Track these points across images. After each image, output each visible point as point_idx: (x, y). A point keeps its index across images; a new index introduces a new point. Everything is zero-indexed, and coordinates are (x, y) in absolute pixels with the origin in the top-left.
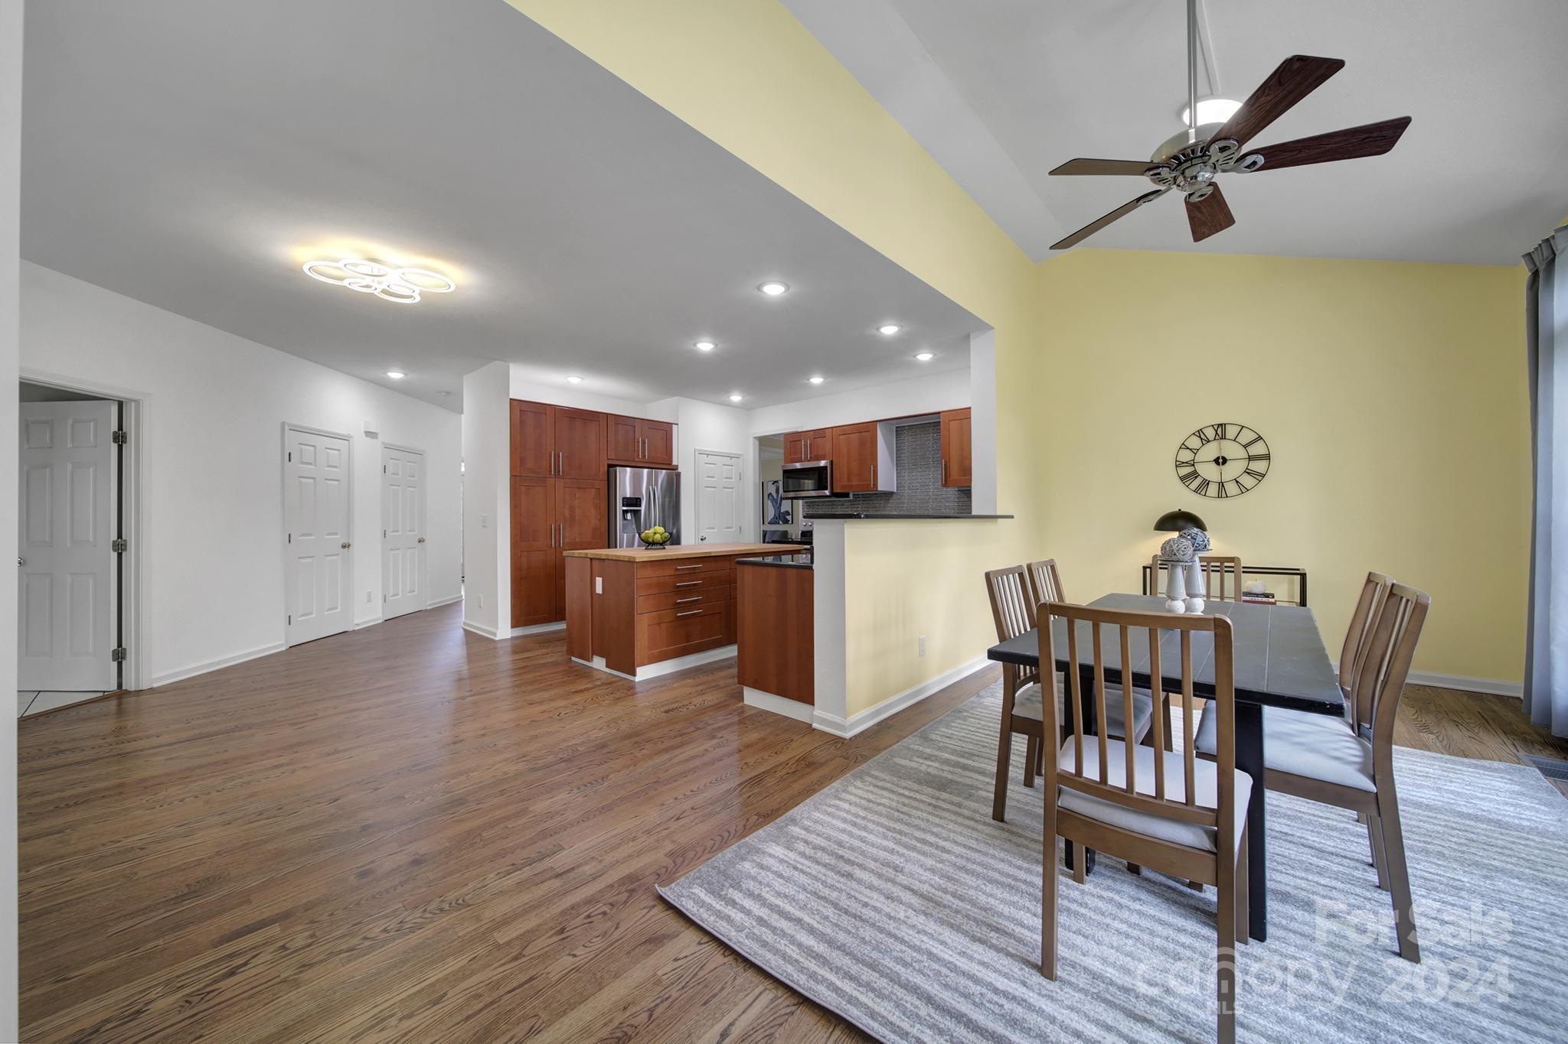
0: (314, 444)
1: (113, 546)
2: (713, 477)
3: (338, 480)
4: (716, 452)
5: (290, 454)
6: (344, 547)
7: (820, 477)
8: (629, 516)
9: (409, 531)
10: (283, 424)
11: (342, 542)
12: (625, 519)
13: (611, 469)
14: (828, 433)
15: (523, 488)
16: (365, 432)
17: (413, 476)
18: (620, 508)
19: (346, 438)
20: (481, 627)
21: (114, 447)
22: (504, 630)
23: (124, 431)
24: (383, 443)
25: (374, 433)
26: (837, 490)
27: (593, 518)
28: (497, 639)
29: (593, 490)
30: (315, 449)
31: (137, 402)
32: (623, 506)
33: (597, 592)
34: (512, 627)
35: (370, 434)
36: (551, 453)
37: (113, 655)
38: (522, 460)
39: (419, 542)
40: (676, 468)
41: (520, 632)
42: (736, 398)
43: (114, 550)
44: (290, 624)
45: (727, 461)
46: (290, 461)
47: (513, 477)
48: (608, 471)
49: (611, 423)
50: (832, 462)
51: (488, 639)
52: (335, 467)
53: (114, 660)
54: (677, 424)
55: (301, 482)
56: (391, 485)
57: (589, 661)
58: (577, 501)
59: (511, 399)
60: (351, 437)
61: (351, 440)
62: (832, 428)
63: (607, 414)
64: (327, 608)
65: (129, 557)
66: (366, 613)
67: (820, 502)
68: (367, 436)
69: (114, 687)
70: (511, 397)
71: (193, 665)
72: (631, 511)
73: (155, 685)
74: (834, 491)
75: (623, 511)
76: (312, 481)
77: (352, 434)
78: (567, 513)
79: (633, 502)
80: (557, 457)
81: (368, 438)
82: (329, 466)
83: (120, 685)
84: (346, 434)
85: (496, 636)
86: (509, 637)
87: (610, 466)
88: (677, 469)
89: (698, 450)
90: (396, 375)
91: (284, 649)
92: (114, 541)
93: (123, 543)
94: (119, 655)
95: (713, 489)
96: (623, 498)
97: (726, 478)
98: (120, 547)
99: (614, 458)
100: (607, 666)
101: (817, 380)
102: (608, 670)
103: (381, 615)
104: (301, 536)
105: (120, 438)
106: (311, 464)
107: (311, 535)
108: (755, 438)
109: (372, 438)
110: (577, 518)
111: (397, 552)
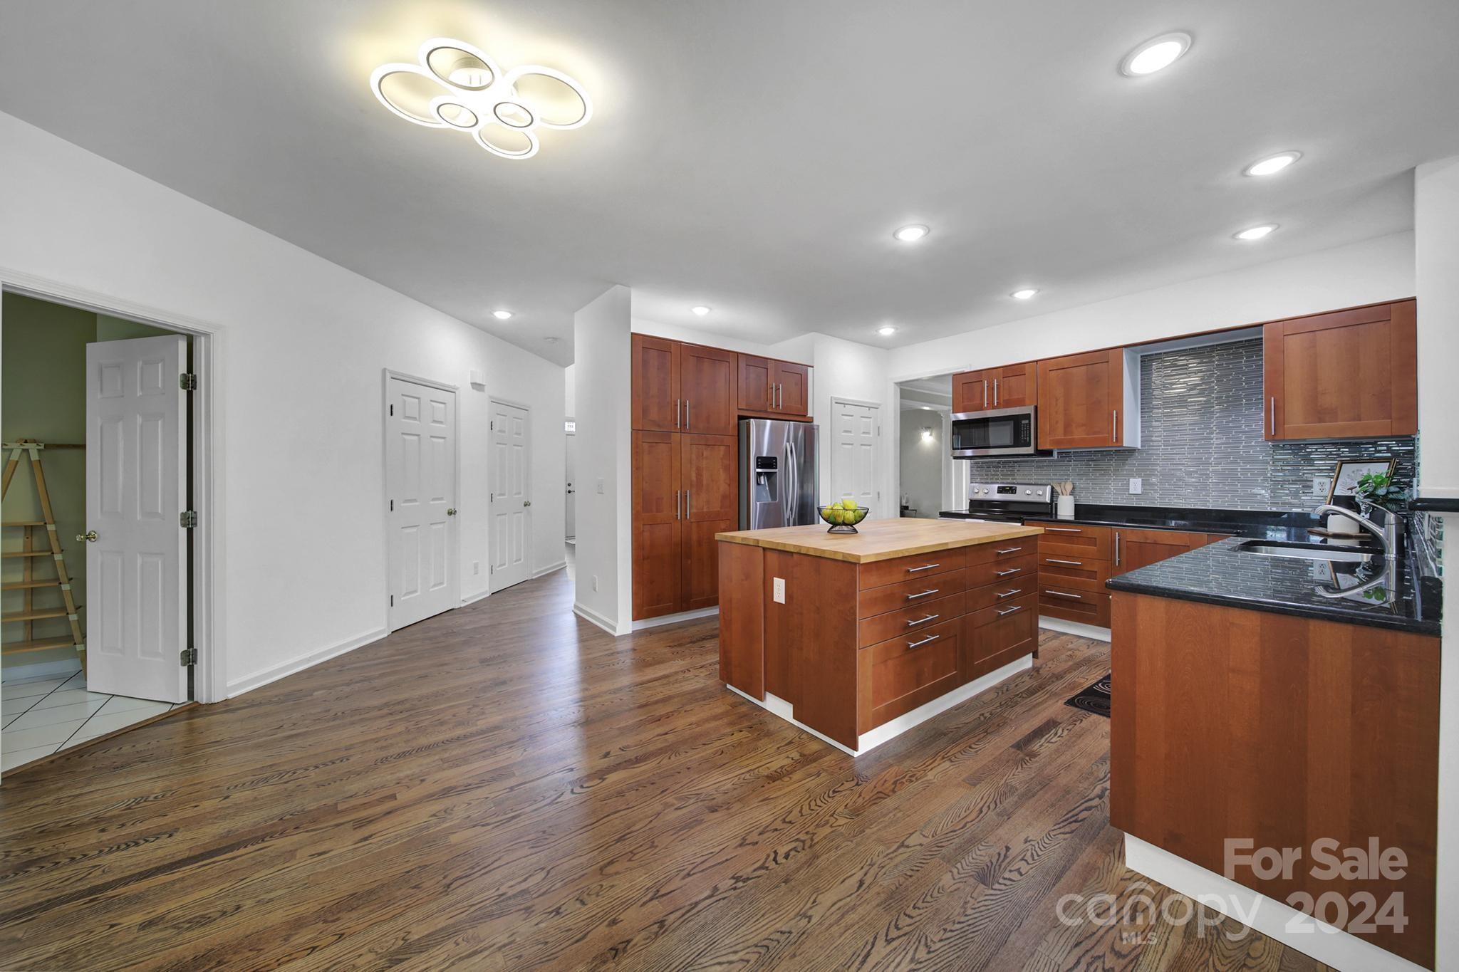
0: (418, 396)
1: (181, 520)
2: (850, 432)
3: (444, 438)
4: (853, 401)
5: (392, 407)
6: (450, 513)
7: (1019, 428)
8: (763, 480)
9: (516, 494)
10: (384, 371)
11: (448, 508)
12: (758, 484)
13: (741, 422)
14: (1028, 369)
15: (646, 446)
16: (472, 383)
17: (519, 434)
18: (754, 470)
19: (451, 391)
20: (599, 617)
21: (183, 394)
22: (624, 624)
23: (194, 373)
24: (490, 397)
25: (480, 385)
26: (1044, 446)
27: (721, 482)
28: (616, 635)
29: (722, 448)
30: (420, 402)
31: (207, 335)
32: (757, 468)
33: (776, 599)
34: (634, 620)
35: (477, 386)
36: (676, 402)
37: (182, 659)
38: (645, 411)
39: (525, 505)
40: (811, 420)
41: (641, 625)
42: (887, 331)
43: (183, 525)
44: (392, 605)
45: (865, 411)
46: (392, 414)
47: (635, 431)
48: (738, 423)
49: (742, 364)
50: (1036, 408)
51: (605, 632)
52: (441, 422)
53: (183, 665)
54: (813, 367)
55: (405, 440)
56: (498, 444)
57: (761, 700)
58: (705, 462)
59: (632, 333)
60: (457, 389)
61: (457, 392)
62: (1037, 361)
63: (737, 353)
64: (433, 584)
65: (200, 532)
66: (473, 589)
67: (1015, 462)
68: (473, 388)
69: (183, 698)
70: (632, 331)
71: (276, 666)
72: (765, 473)
73: (231, 696)
74: (1039, 449)
75: (758, 473)
76: (416, 438)
77: (458, 386)
78: (694, 477)
79: (767, 463)
80: (683, 406)
81: (475, 391)
82: (435, 421)
83: (191, 694)
84: (453, 385)
85: (615, 631)
86: (629, 631)
87: (740, 418)
88: (812, 422)
89: (835, 399)
90: (502, 315)
91: (386, 635)
92: (182, 513)
93: (194, 515)
94: (190, 658)
95: (850, 446)
96: (758, 458)
97: (864, 433)
98: (190, 522)
99: (744, 408)
100: (795, 717)
101: (1025, 294)
102: (796, 723)
103: (487, 589)
104: (404, 502)
105: (190, 383)
106: (414, 418)
107: (415, 500)
108: (896, 383)
109: (478, 390)
110: (705, 483)
111: (504, 517)
